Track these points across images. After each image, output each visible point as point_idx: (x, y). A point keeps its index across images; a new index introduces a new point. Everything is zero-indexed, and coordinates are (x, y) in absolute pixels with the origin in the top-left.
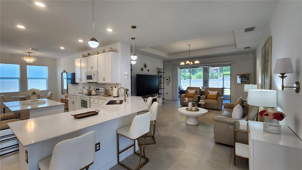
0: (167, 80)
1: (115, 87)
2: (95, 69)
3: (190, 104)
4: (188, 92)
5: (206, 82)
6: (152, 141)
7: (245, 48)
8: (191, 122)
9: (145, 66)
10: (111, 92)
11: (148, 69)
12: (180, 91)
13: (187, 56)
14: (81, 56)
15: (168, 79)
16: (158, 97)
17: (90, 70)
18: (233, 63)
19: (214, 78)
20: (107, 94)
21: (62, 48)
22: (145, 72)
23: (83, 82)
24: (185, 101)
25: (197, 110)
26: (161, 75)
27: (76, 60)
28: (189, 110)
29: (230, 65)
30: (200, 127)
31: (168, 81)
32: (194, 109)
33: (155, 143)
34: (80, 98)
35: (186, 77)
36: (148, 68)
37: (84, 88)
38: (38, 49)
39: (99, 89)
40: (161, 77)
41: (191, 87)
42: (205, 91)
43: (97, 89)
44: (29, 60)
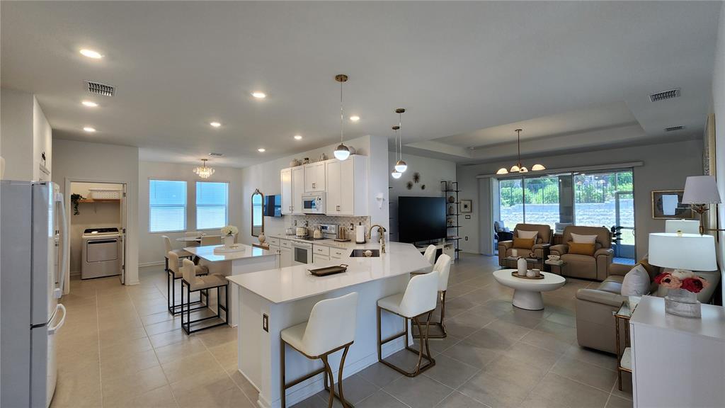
0: (466, 206)
1: (360, 224)
2: (320, 188)
3: (521, 263)
4: (518, 237)
5: (567, 212)
6: (440, 333)
7: (669, 129)
8: (525, 303)
9: (416, 178)
10: (351, 233)
11: (423, 184)
12: (499, 233)
13: (513, 152)
14: (291, 164)
15: (469, 206)
16: (446, 246)
17: (312, 190)
18: (640, 164)
19: (594, 202)
20: (344, 237)
21: (262, 150)
22: (416, 191)
23: (296, 212)
24: (509, 257)
25: (539, 277)
26: (451, 197)
27: (283, 170)
28: (519, 276)
29: (632, 169)
30: (545, 314)
31: (468, 210)
32: (530, 273)
33: (444, 335)
34: (292, 244)
35: (515, 199)
36: (422, 182)
37: (296, 225)
38: (221, 153)
39: (326, 228)
40: (451, 200)
41: (526, 223)
42: (562, 233)
43: (323, 228)
44: (205, 173)
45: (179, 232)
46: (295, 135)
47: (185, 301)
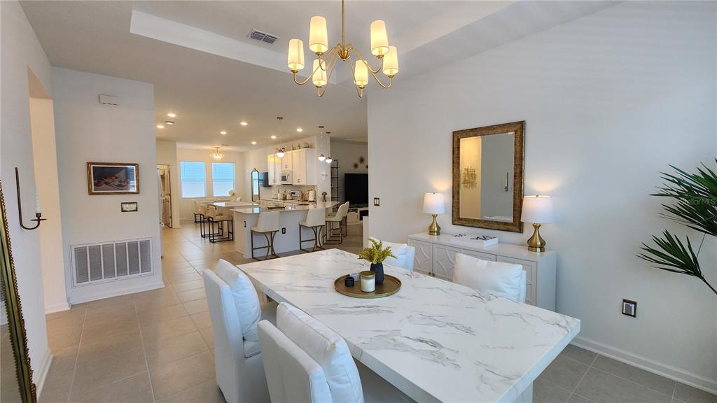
1: (312, 190)
2: (290, 168)
9: (362, 160)
10: (307, 196)
11: (366, 165)
17: (285, 169)
20: (304, 199)
21: (254, 143)
22: (362, 170)
23: (277, 184)
27: (269, 156)
37: (279, 191)
38: (228, 144)
43: (292, 193)
44: (218, 157)
45: (202, 198)
46: (272, 135)
47: (211, 233)
